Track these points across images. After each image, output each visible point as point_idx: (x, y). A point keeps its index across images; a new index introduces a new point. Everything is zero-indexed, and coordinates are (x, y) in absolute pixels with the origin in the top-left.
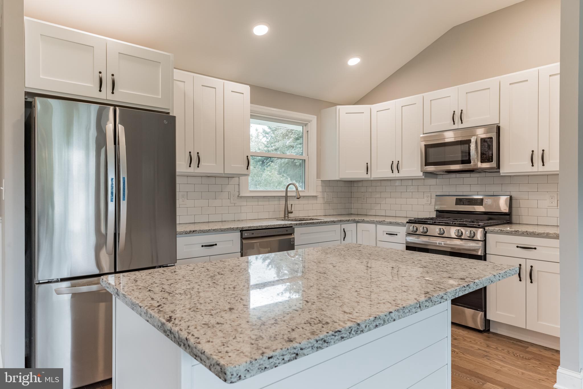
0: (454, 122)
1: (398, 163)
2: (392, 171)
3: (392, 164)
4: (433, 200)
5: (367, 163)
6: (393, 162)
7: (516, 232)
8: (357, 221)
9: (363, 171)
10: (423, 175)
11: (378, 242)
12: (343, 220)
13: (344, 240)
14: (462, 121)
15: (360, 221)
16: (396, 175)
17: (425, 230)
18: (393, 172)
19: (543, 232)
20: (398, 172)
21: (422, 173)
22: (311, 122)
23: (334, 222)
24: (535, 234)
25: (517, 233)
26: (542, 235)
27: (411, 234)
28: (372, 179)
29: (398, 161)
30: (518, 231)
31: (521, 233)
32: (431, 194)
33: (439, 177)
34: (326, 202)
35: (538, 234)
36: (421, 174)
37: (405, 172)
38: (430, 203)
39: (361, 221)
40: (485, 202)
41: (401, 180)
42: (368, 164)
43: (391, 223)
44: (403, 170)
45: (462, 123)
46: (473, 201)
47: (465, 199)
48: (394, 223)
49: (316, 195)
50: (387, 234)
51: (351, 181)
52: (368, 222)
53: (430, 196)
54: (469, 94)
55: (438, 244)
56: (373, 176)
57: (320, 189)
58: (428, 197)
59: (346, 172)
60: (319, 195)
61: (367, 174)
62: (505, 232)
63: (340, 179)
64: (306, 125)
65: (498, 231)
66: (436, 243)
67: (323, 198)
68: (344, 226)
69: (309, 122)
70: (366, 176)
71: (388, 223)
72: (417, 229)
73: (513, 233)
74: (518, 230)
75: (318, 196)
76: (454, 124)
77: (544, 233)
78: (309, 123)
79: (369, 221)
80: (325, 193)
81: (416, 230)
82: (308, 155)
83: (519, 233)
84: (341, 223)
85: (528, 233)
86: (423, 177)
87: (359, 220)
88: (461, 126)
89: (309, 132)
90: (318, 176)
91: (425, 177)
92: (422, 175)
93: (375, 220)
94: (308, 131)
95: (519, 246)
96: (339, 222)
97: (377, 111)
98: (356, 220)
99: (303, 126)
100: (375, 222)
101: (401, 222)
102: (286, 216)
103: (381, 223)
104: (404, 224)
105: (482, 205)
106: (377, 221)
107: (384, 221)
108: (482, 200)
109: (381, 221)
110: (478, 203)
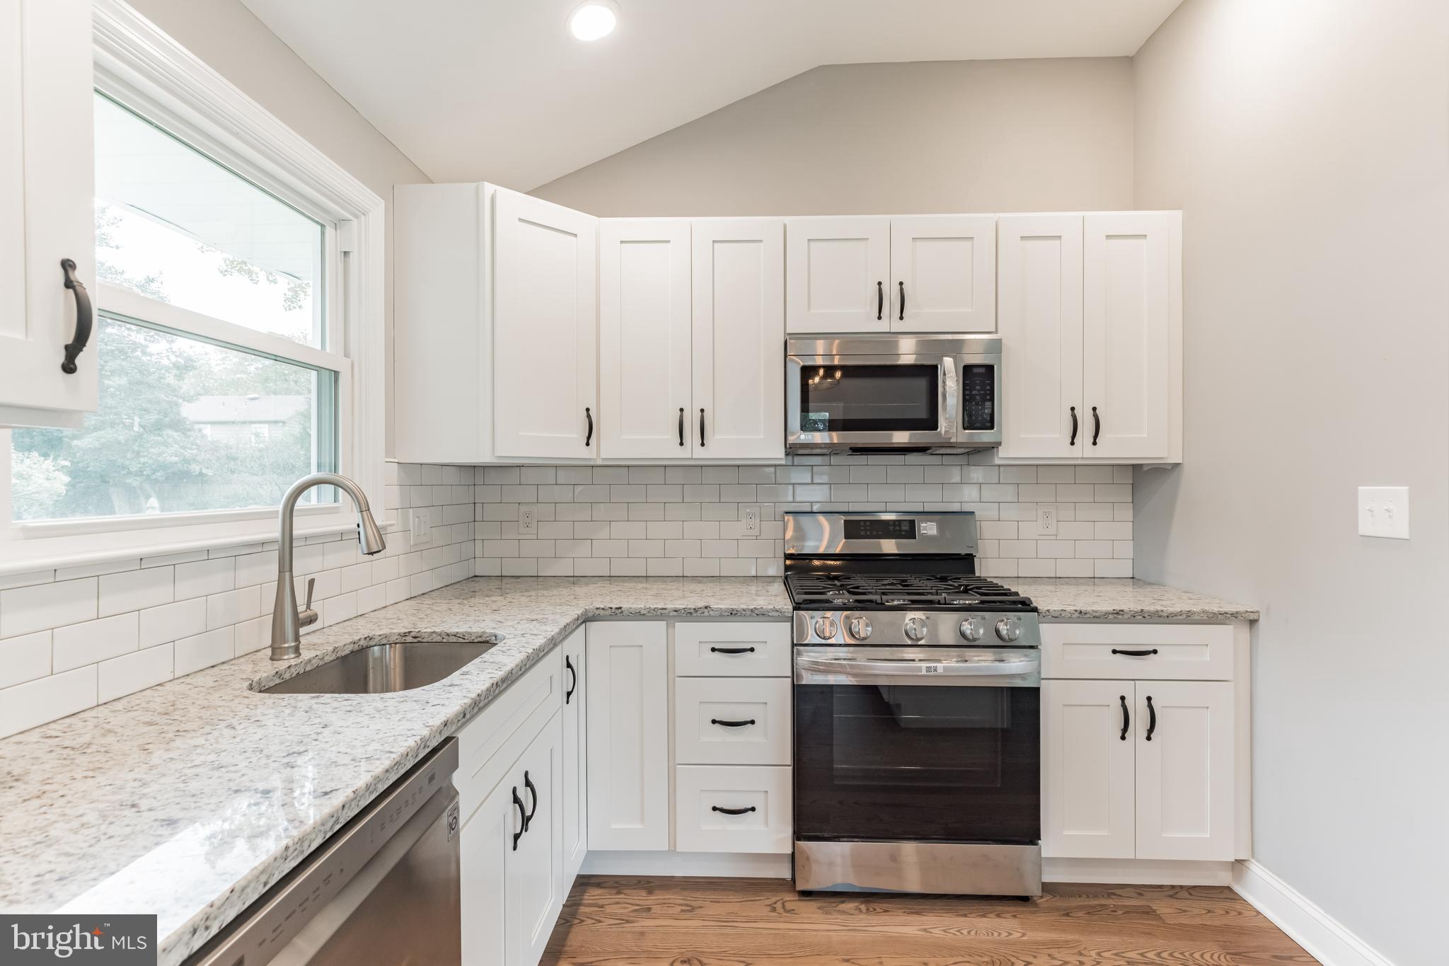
0: (880, 312)
1: (703, 417)
5: (589, 409)
6: (684, 410)
7: (1118, 613)
9: (576, 436)
10: (784, 456)
13: (568, 702)
14: (902, 312)
15: (602, 612)
16: (693, 451)
18: (682, 445)
19: (1179, 610)
20: (703, 445)
21: (783, 449)
22: (363, 217)
24: (1160, 616)
25: (1120, 617)
26: (1177, 618)
28: (602, 462)
29: (703, 411)
30: (1122, 611)
31: (1129, 616)
32: (760, 507)
34: (415, 545)
35: (1168, 617)
37: (723, 446)
38: (758, 534)
39: (609, 612)
40: (922, 528)
43: (733, 615)
44: (716, 437)
45: (903, 316)
46: (891, 528)
47: (868, 524)
48: (749, 613)
49: (386, 523)
50: (714, 650)
52: (638, 616)
53: (758, 514)
54: (919, 243)
55: (924, 672)
56: (602, 454)
57: (395, 496)
58: (751, 516)
62: (1089, 617)
64: (338, 224)
65: (1073, 616)
66: (920, 669)
69: (356, 216)
70: (579, 452)
71: (721, 615)
73: (1111, 616)
74: (1120, 608)
76: (880, 317)
77: (1181, 613)
78: (355, 221)
80: (411, 510)
82: (347, 355)
83: (1126, 616)
85: (1146, 615)
86: (783, 461)
87: (597, 612)
88: (898, 326)
89: (353, 258)
90: (390, 450)
91: (787, 460)
92: (781, 456)
94: (347, 252)
95: (1118, 649)
97: (622, 242)
99: (322, 226)
100: (670, 612)
101: (771, 607)
102: (286, 645)
103: (695, 615)
104: (784, 612)
105: (914, 537)
106: (675, 611)
107: (706, 607)
108: (912, 523)
109: (695, 609)
110: (903, 531)
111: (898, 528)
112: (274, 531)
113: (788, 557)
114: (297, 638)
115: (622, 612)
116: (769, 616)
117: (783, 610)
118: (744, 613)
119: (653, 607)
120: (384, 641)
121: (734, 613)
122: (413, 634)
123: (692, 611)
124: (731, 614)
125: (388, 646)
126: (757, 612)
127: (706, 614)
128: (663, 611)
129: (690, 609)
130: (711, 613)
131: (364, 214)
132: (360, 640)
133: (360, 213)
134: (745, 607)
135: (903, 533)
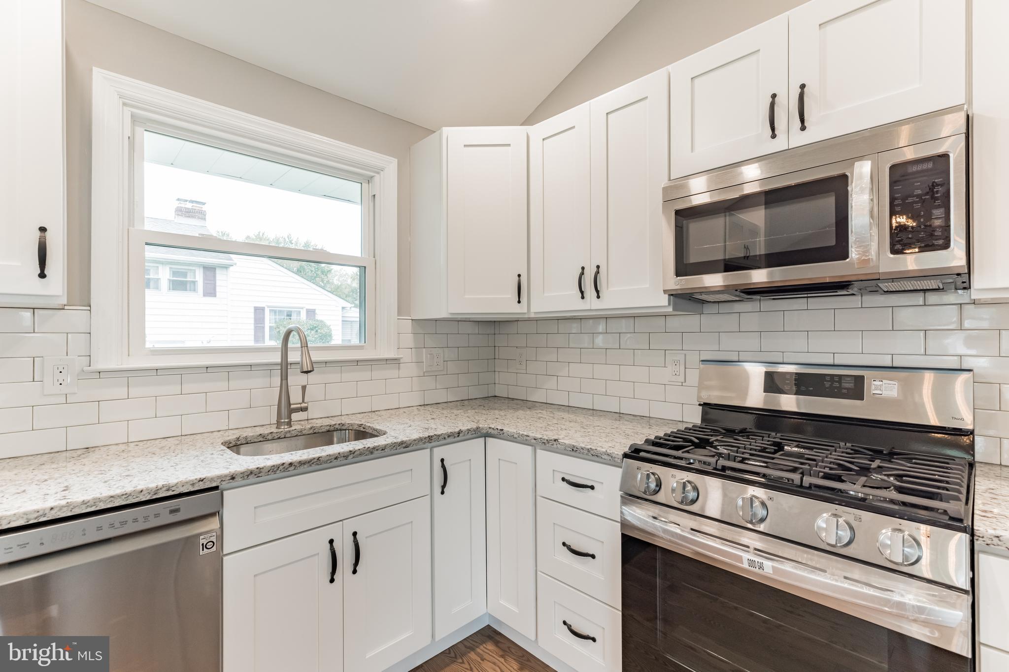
0: (773, 129)
1: (598, 272)
2: (582, 292)
3: (582, 273)
4: (693, 376)
5: (519, 276)
6: (583, 268)
8: (485, 432)
9: (510, 296)
10: (669, 304)
11: (538, 498)
12: (439, 436)
13: (443, 493)
14: (802, 120)
15: (493, 432)
16: (591, 303)
17: (692, 495)
18: (583, 297)
20: (598, 297)
21: (667, 296)
22: (382, 172)
23: (404, 445)
27: (638, 498)
28: (532, 316)
29: (598, 267)
32: (685, 355)
33: (707, 309)
34: (427, 372)
36: (664, 300)
37: (616, 296)
38: (683, 381)
39: (495, 432)
40: (873, 388)
41: (607, 318)
42: (521, 278)
43: (574, 451)
44: (609, 289)
45: (803, 128)
46: (827, 384)
47: (795, 377)
48: (586, 452)
49: (396, 357)
50: (563, 479)
51: (495, 322)
52: (512, 438)
53: (682, 362)
56: (534, 309)
57: (408, 340)
58: (676, 363)
59: (466, 297)
60: (406, 355)
61: (519, 302)
63: (450, 316)
64: (369, 180)
66: (740, 559)
67: (419, 362)
68: (440, 452)
69: (378, 173)
70: (515, 309)
71: (566, 450)
72: (659, 485)
75: (402, 358)
76: (774, 136)
78: (379, 176)
79: (516, 436)
80: (425, 350)
81: (657, 486)
82: (374, 257)
84: (433, 444)
86: (670, 309)
87: (490, 431)
88: (799, 139)
89: (379, 198)
90: (402, 308)
91: (674, 310)
92: (667, 304)
93: (531, 434)
94: (374, 195)
96: (424, 443)
97: (543, 139)
98: (483, 429)
99: (361, 183)
100: (531, 440)
101: (604, 450)
102: (283, 421)
103: (547, 445)
104: (615, 457)
105: (861, 398)
106: (535, 439)
107: (555, 440)
108: (860, 380)
109: (547, 440)
110: (845, 389)
111: (837, 385)
112: (277, 358)
113: (705, 405)
114: (289, 417)
115: (503, 434)
116: (602, 458)
117: (614, 455)
118: (582, 451)
119: (521, 433)
120: (351, 428)
121: (575, 449)
122: (363, 426)
123: (545, 441)
124: (573, 450)
125: (347, 431)
126: (592, 452)
127: (555, 446)
128: (527, 438)
129: (544, 439)
130: (558, 446)
131: (383, 171)
132: (335, 424)
133: (379, 170)
134: (583, 446)
135: (845, 391)
